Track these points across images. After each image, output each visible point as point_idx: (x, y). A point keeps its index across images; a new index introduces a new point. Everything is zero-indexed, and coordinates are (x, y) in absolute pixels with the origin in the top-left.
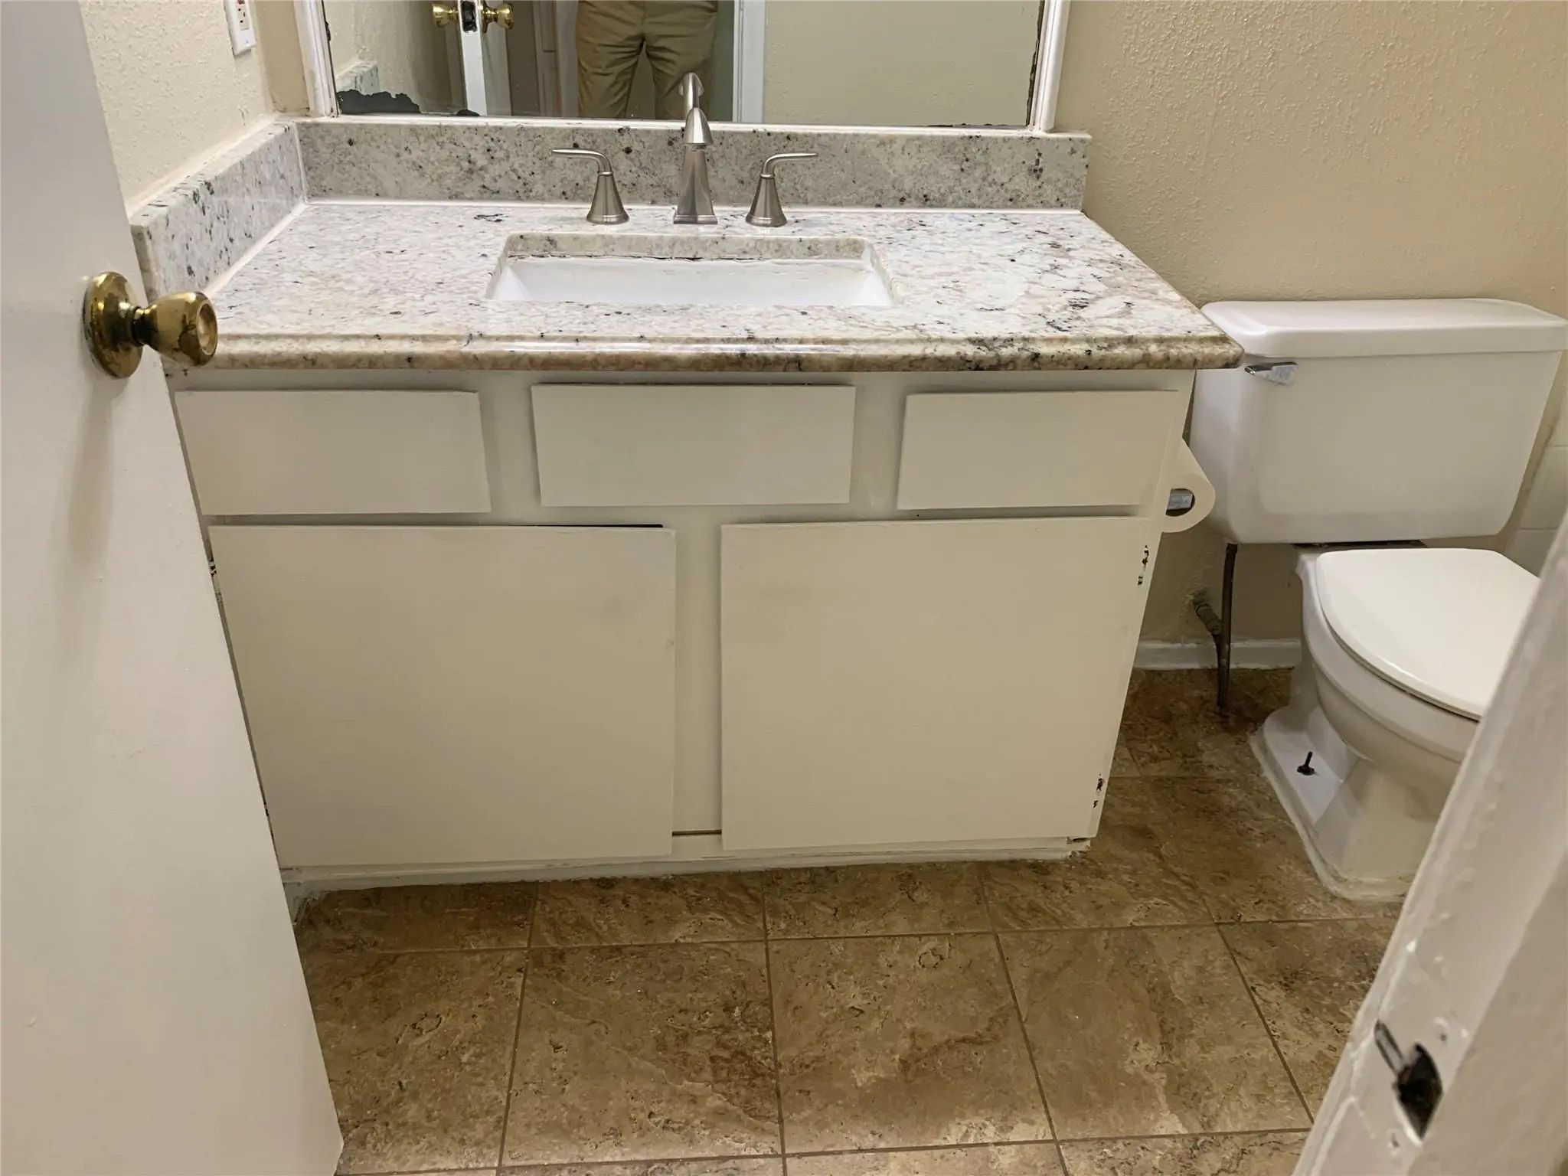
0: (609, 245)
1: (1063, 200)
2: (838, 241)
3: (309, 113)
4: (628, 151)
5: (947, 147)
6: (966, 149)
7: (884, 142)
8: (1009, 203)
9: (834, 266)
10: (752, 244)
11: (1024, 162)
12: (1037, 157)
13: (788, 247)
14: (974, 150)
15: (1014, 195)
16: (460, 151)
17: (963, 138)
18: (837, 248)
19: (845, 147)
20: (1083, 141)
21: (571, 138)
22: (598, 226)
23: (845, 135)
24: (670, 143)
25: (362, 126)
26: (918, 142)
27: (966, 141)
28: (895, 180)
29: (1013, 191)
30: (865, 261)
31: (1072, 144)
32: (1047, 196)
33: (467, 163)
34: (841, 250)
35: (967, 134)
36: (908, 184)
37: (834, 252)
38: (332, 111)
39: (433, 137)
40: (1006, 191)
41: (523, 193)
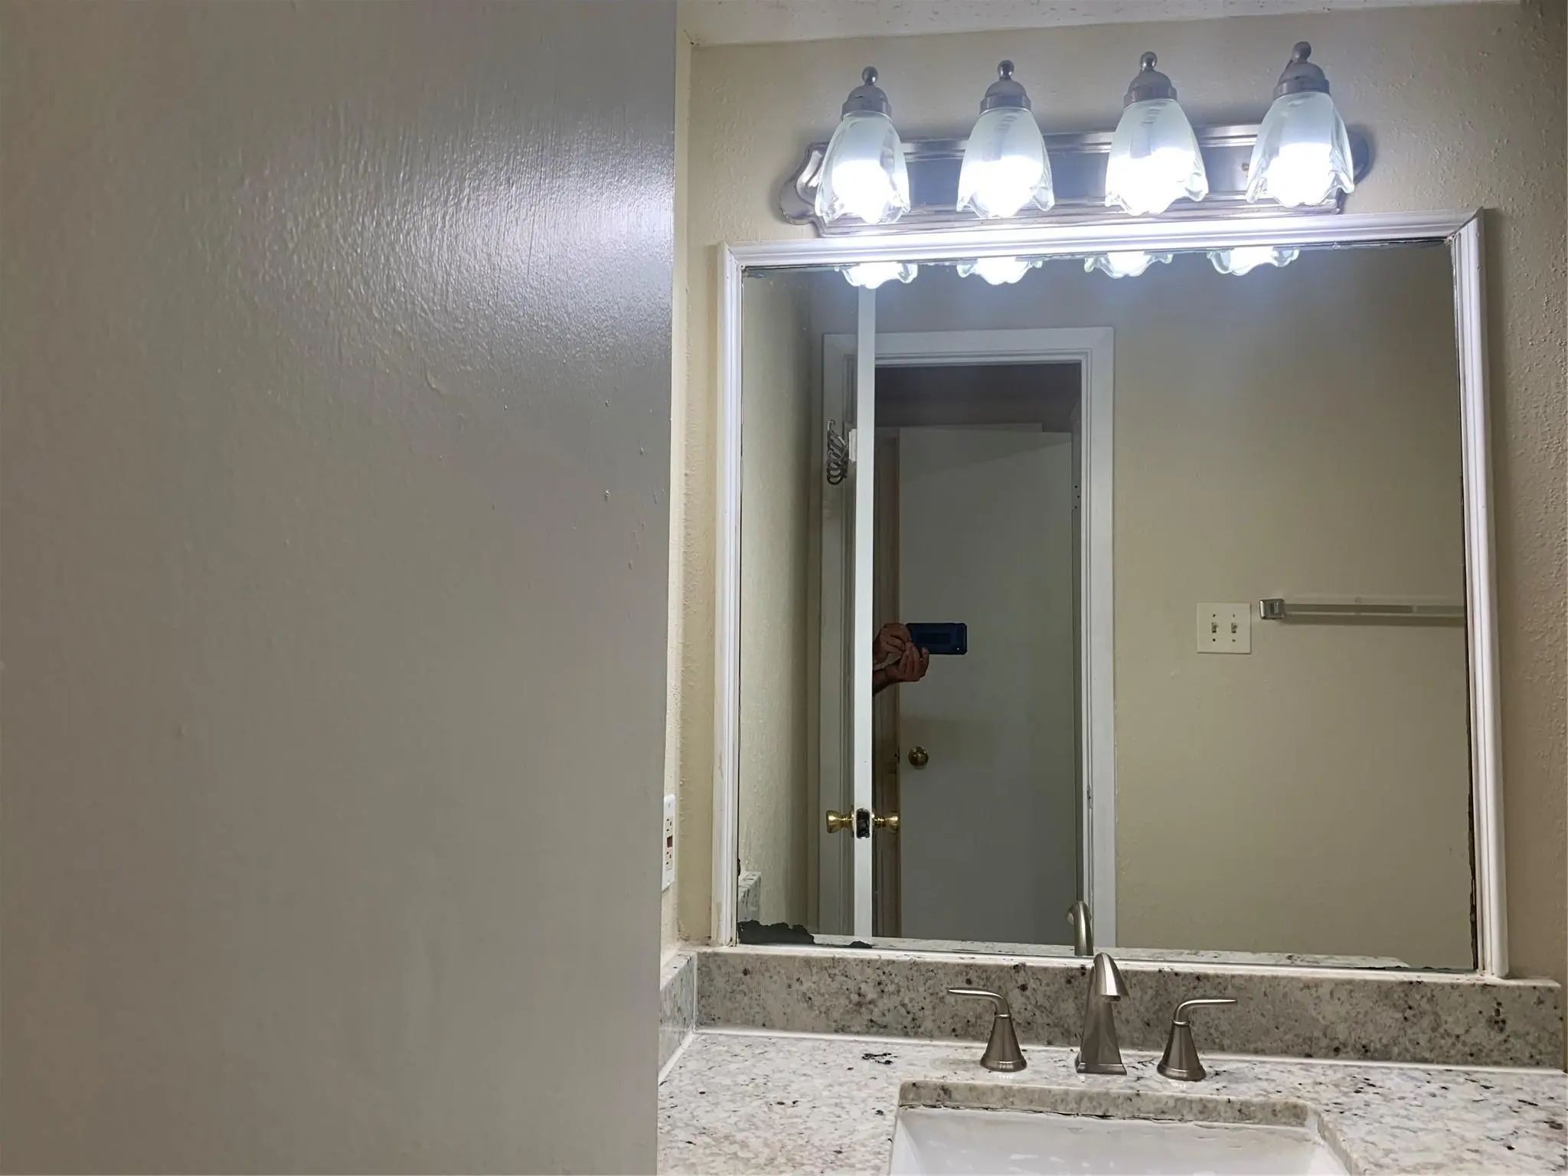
0: (1007, 1097)
1: (1538, 1057)
2: (1274, 1105)
3: (709, 942)
4: (1024, 988)
5: (1384, 991)
6: (1406, 995)
7: (1309, 985)
8: (1470, 1059)
9: (1272, 1133)
10: (1171, 1103)
11: (1480, 1012)
12: (1496, 1007)
13: (1215, 1108)
14: (1418, 997)
15: (1474, 1050)
16: (851, 984)
17: (1402, 983)
18: (1274, 1113)
19: (1263, 990)
20: (1550, 990)
21: (964, 974)
22: (995, 1073)
23: (1262, 977)
24: (1069, 982)
25: (758, 957)
26: (1349, 987)
27: (1406, 986)
28: (1327, 1027)
29: (1473, 1045)
30: (1311, 1130)
31: (1537, 993)
32: (1516, 1051)
33: (857, 996)
34: (1280, 1115)
35: (1406, 979)
36: (1342, 1032)
37: (1270, 1116)
38: (731, 940)
39: (826, 969)
40: (1464, 1044)
41: (912, 1028)
